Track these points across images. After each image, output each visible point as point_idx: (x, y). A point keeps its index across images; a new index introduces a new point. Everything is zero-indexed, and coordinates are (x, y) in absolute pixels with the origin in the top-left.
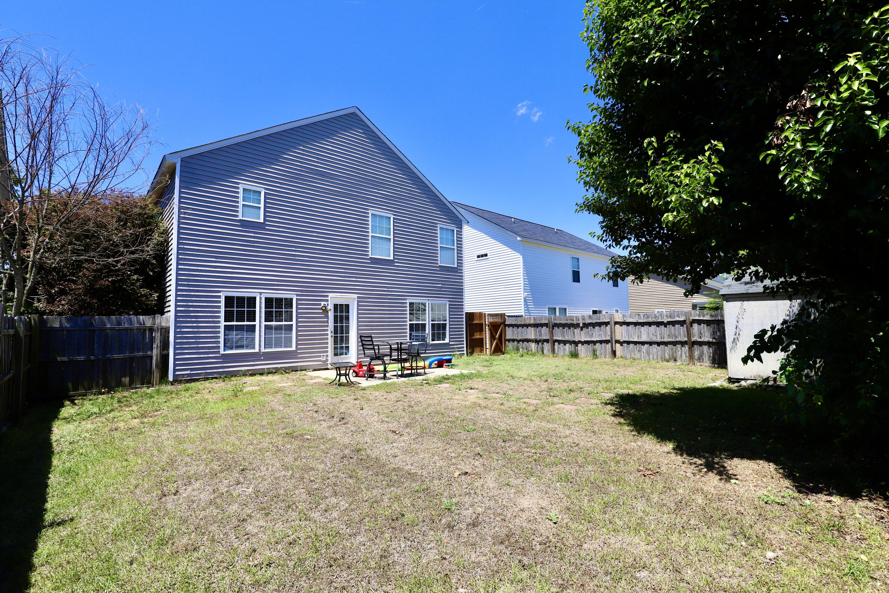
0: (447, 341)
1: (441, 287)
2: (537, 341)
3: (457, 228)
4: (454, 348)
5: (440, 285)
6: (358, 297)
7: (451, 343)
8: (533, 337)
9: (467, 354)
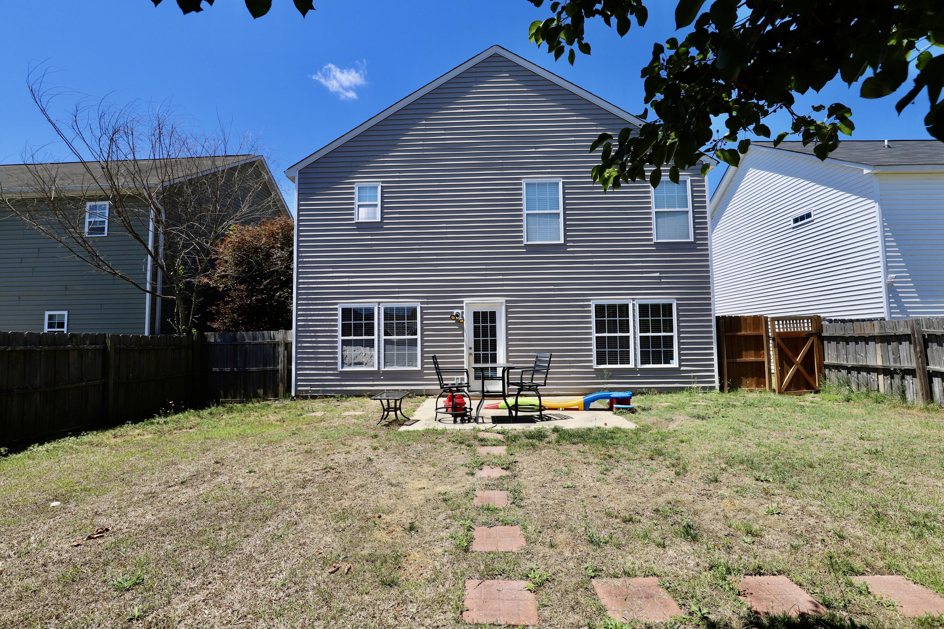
0: (674, 364)
1: (660, 278)
2: (887, 372)
3: (691, 176)
4: (689, 377)
5: (658, 274)
6: (507, 301)
7: (682, 368)
8: (879, 363)
9: (722, 389)
